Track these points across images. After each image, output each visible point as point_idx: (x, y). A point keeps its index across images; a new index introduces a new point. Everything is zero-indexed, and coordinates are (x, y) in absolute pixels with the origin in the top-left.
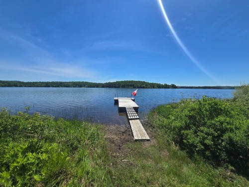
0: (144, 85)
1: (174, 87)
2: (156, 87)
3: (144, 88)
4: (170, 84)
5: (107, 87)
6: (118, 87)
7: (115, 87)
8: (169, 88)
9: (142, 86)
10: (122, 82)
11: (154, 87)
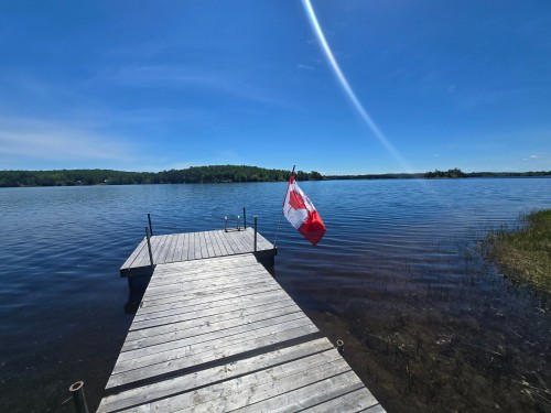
0: (256, 176)
1: (316, 177)
2: (281, 178)
3: (255, 180)
4: (309, 172)
5: (165, 182)
6: (195, 182)
7: (188, 182)
8: (307, 180)
9: (252, 177)
10: (204, 168)
11: (277, 179)
